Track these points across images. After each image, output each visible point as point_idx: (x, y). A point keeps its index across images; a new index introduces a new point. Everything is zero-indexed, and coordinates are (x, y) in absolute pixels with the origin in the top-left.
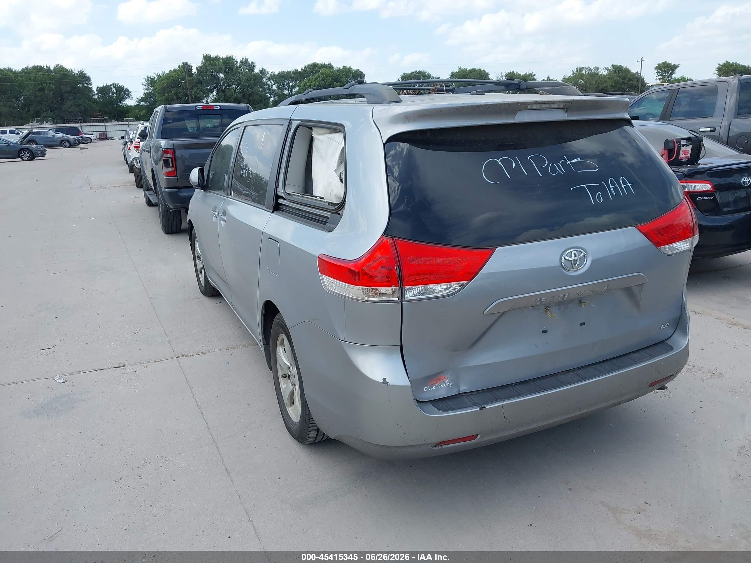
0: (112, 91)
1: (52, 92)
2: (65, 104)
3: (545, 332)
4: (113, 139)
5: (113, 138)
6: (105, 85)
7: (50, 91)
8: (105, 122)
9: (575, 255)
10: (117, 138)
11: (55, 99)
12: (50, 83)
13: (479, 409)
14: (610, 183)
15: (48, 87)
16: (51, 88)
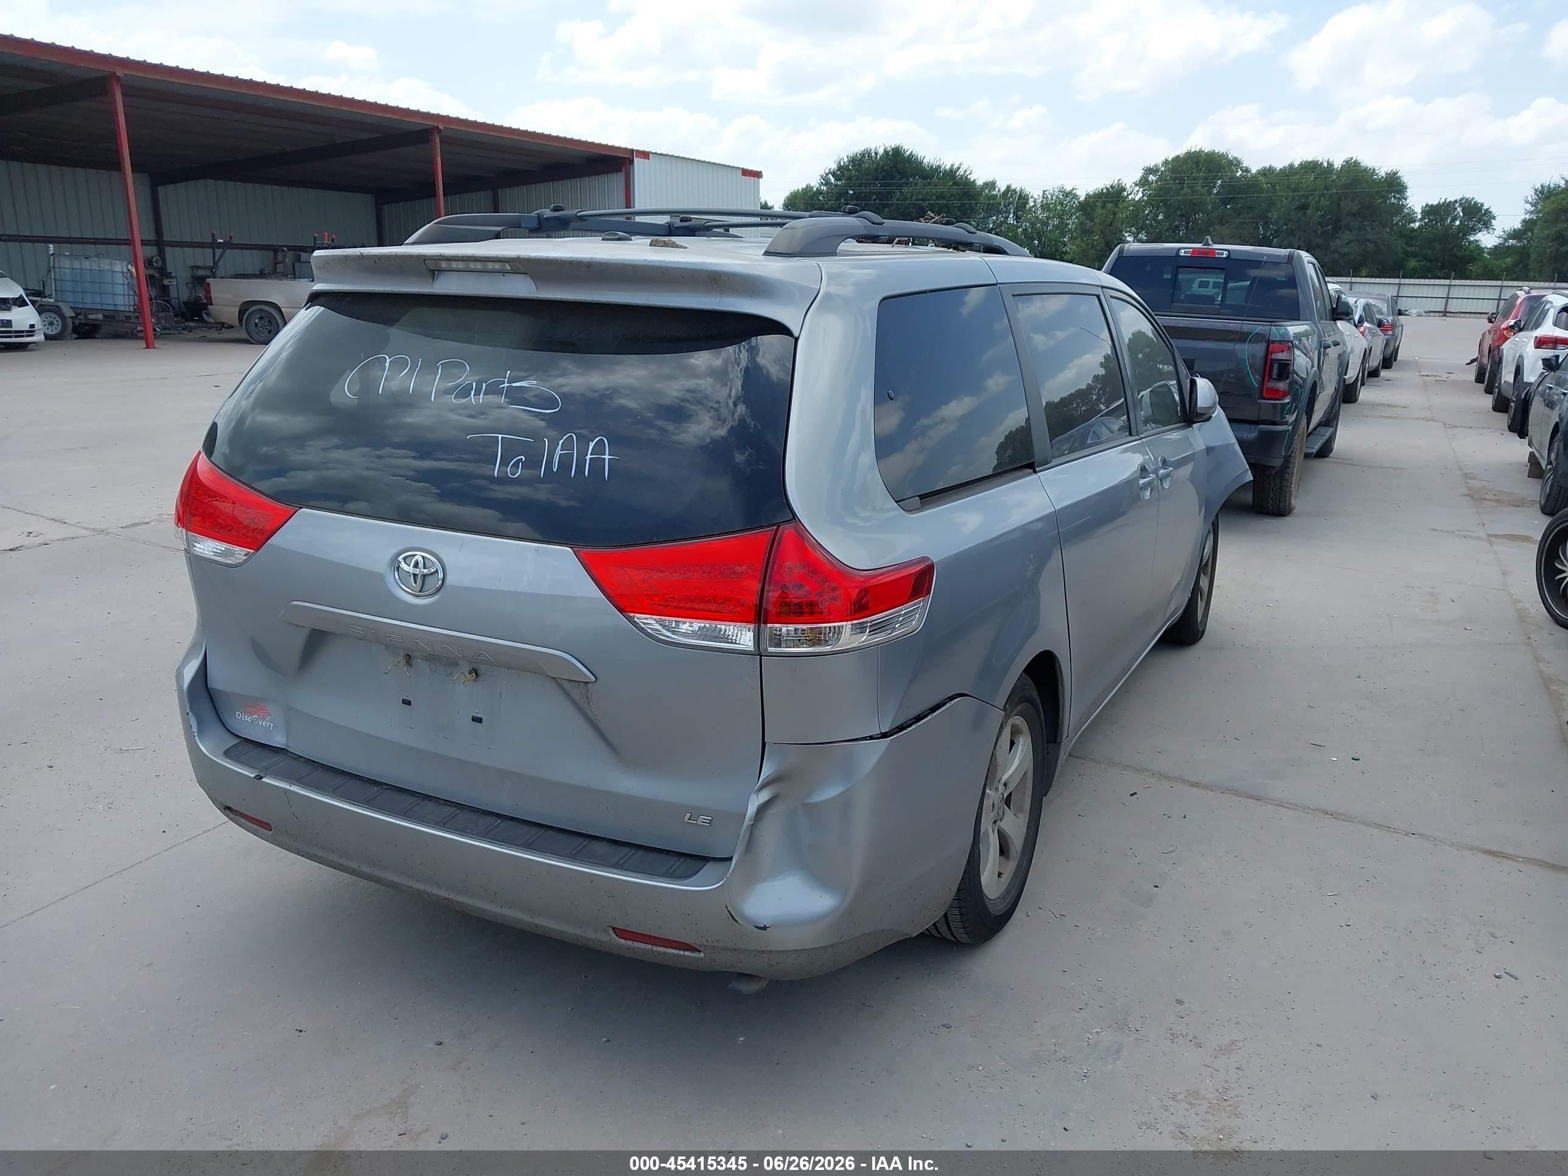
0: (1456, 213)
1: (1321, 212)
2: (1338, 238)
3: (407, 703)
4: (1406, 313)
5: (1407, 311)
6: (1443, 200)
7: (1316, 212)
8: (1402, 278)
9: (416, 565)
10: (1415, 312)
11: (1322, 227)
12: (1322, 195)
13: (253, 776)
14: (560, 445)
15: (1316, 203)
16: (1321, 204)
